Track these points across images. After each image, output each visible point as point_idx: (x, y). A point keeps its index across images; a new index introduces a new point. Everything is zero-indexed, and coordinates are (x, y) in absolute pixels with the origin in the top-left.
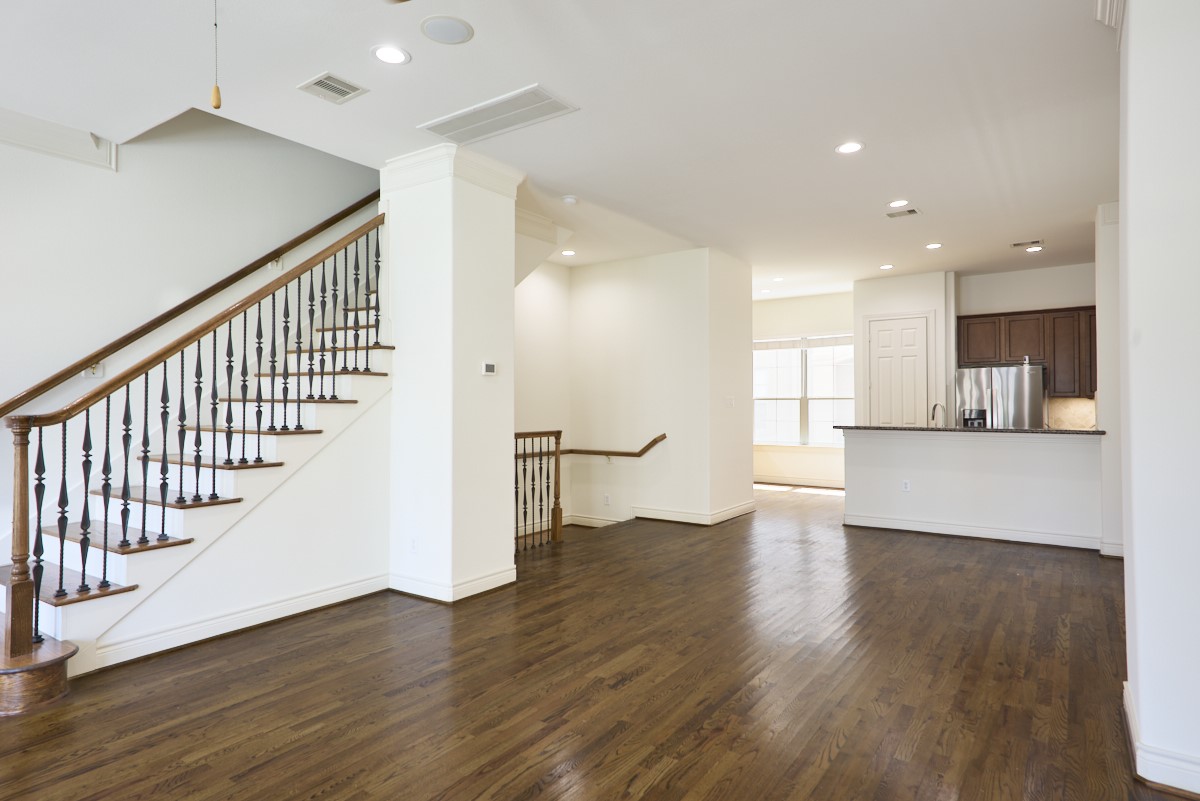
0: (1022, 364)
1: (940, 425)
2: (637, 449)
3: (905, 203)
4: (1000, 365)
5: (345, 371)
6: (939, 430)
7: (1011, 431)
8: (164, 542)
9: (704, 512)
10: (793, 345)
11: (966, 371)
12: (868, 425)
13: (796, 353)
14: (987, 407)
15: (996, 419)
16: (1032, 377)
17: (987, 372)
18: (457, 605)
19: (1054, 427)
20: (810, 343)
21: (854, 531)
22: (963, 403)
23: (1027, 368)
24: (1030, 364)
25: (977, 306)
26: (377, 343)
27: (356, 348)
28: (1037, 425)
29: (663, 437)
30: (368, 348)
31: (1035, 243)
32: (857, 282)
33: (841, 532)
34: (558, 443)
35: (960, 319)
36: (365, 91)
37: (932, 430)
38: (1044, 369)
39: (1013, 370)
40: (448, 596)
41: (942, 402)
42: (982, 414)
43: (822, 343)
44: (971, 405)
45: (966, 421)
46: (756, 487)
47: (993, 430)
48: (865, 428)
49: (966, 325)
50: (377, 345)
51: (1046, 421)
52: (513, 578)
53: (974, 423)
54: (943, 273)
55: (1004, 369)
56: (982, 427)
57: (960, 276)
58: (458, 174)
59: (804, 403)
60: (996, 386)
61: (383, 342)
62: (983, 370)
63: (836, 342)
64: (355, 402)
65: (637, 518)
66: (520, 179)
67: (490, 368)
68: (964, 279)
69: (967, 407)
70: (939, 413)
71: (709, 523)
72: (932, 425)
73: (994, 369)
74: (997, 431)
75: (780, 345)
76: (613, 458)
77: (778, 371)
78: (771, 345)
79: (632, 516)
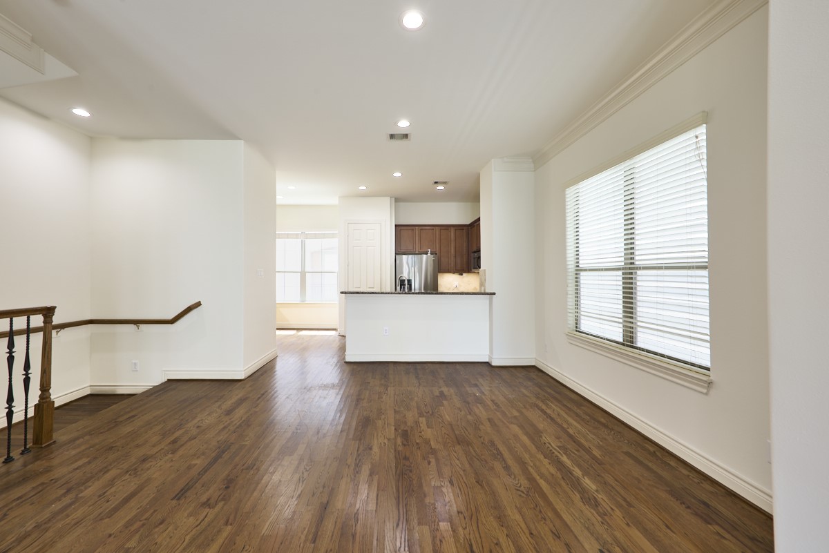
0: (428, 254)
2: (170, 317)
9: (238, 370)
10: (297, 236)
11: (400, 256)
13: (298, 242)
14: (412, 278)
15: (416, 285)
16: (432, 261)
17: (412, 258)
20: (307, 236)
22: (402, 275)
23: (430, 256)
24: (431, 253)
28: (435, 289)
29: (198, 304)
32: (341, 197)
34: (48, 319)
35: (397, 226)
38: (438, 257)
39: (424, 256)
42: (410, 282)
43: (316, 236)
44: (405, 276)
46: (278, 332)
49: (401, 230)
51: (439, 287)
54: (389, 198)
55: (420, 256)
57: (398, 201)
59: (303, 275)
62: (410, 256)
63: (324, 236)
65: (169, 380)
71: (242, 377)
75: (288, 236)
76: (142, 326)
77: (286, 253)
78: (281, 236)
79: (164, 379)
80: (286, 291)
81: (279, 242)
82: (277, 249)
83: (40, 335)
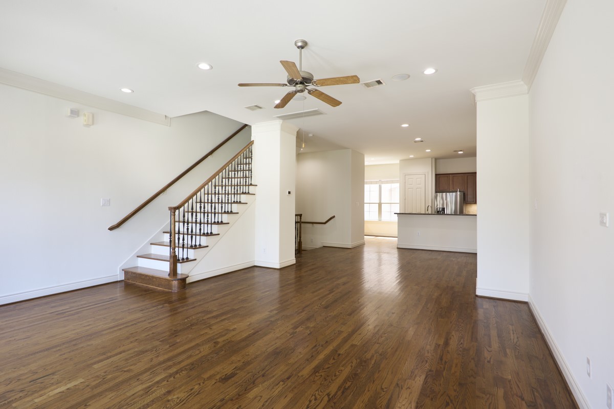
0: (457, 192)
1: (430, 213)
2: (324, 221)
3: (420, 139)
4: (449, 192)
5: (243, 193)
6: (429, 214)
7: (453, 215)
8: (200, 247)
9: (349, 244)
10: (376, 183)
11: (438, 194)
12: (404, 212)
13: (377, 186)
14: (445, 207)
15: (448, 211)
16: (460, 196)
18: (281, 269)
19: (467, 213)
20: (383, 182)
21: (401, 250)
22: (437, 205)
23: (458, 193)
24: (460, 192)
25: (442, 171)
26: (251, 184)
27: (246, 185)
28: (462, 213)
29: (334, 217)
30: (249, 185)
31: (461, 151)
32: (401, 160)
33: (396, 250)
34: (301, 218)
35: (436, 175)
36: (265, 108)
37: (427, 214)
38: (464, 194)
39: (454, 194)
40: (278, 267)
41: (430, 205)
42: (443, 209)
43: (387, 182)
44: (440, 206)
45: (438, 211)
47: (447, 214)
48: (403, 214)
49: (438, 177)
50: (251, 185)
51: (464, 212)
52: (295, 262)
53: (441, 212)
54: (431, 159)
55: (451, 193)
56: (444, 214)
57: (437, 160)
58: (282, 129)
59: (380, 205)
60: (448, 199)
61: (253, 184)
62: (444, 194)
63: (392, 182)
64: (247, 203)
66: (298, 130)
67: (289, 193)
68: (438, 161)
69: (438, 207)
70: (430, 208)
71: (351, 247)
72: (427, 213)
73: (448, 193)
74: (448, 215)
75: (371, 183)
76: (315, 225)
77: (370, 192)
78: (368, 183)
79: (322, 246)
80: (370, 214)
81: (366, 187)
82: (365, 190)
83: (299, 224)
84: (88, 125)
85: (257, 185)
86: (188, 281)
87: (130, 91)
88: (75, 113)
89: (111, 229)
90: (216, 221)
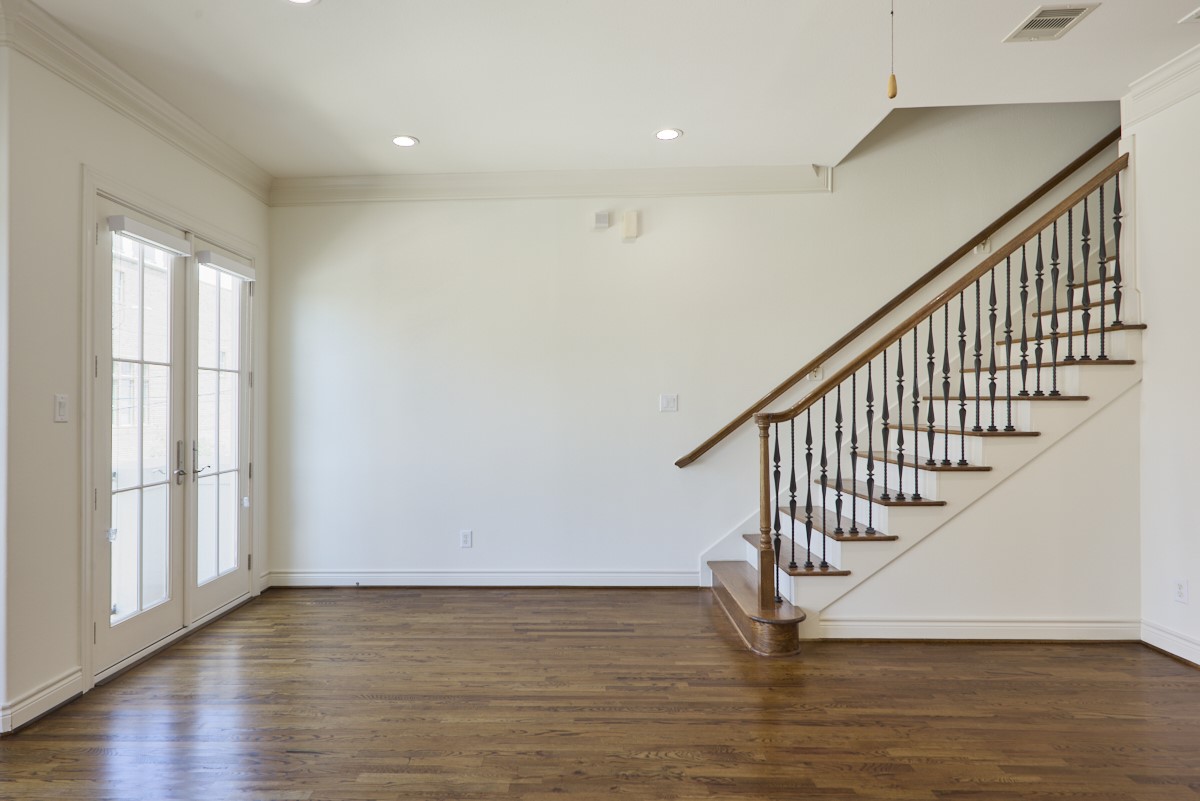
5: (1070, 360)
8: (871, 535)
26: (1117, 324)
27: (1086, 332)
30: (1104, 330)
61: (1127, 321)
64: (1086, 398)
84: (629, 239)
85: (1144, 327)
86: (807, 632)
87: (675, 134)
88: (607, 219)
89: (681, 464)
90: (939, 457)
